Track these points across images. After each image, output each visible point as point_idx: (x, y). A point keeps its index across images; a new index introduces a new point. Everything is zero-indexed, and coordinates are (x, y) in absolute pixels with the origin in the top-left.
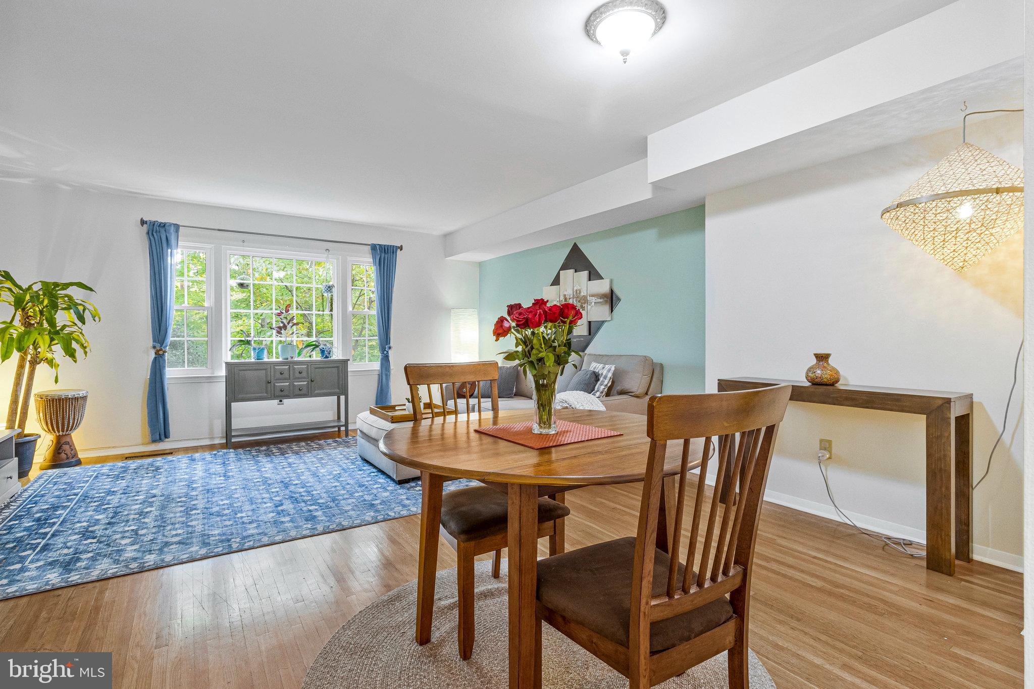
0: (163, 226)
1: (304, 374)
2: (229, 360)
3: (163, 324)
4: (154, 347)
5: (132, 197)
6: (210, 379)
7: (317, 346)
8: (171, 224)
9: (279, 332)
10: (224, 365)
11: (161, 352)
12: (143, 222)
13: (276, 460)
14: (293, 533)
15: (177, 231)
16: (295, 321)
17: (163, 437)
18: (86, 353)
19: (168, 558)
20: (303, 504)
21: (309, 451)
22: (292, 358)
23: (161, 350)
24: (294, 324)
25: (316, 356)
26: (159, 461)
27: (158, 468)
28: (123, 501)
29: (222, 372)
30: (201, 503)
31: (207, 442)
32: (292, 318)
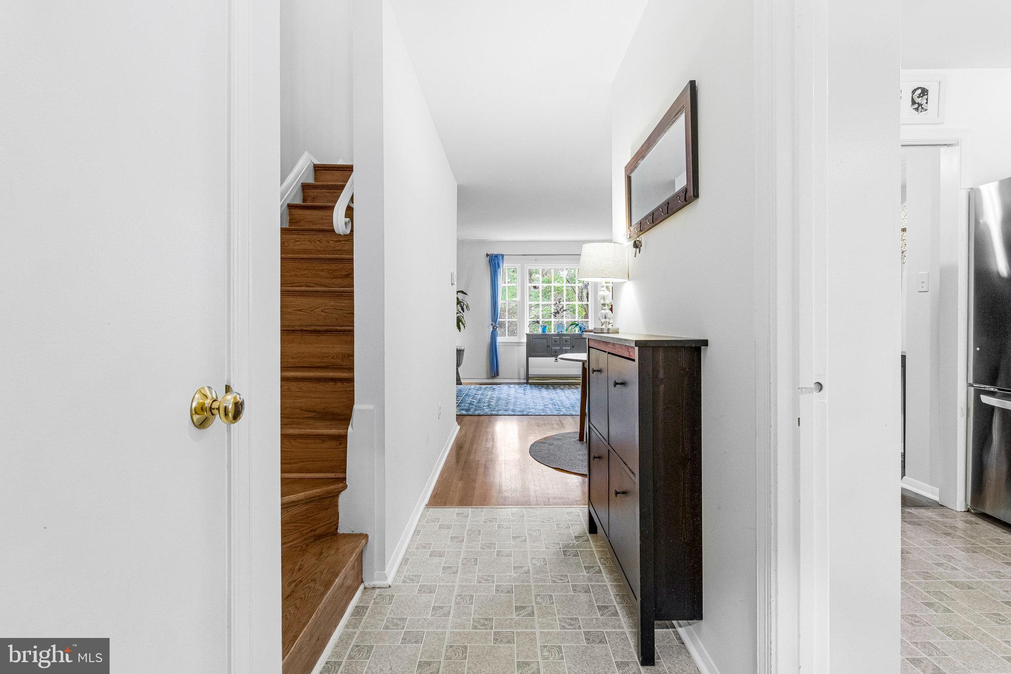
0: (496, 256)
1: (569, 342)
2: (528, 332)
3: (496, 312)
4: (492, 325)
5: (482, 242)
6: (519, 344)
7: (577, 325)
8: (500, 255)
9: (555, 316)
10: (525, 335)
11: (495, 327)
12: (487, 255)
13: (550, 391)
14: (549, 414)
15: (503, 258)
16: (565, 309)
17: (496, 375)
18: (464, 327)
19: (500, 413)
20: (557, 406)
21: (569, 389)
22: (562, 332)
23: (495, 326)
24: (564, 310)
25: (577, 331)
26: (494, 386)
27: (494, 389)
28: (482, 397)
29: (524, 340)
30: (512, 401)
31: (517, 381)
32: (563, 307)
